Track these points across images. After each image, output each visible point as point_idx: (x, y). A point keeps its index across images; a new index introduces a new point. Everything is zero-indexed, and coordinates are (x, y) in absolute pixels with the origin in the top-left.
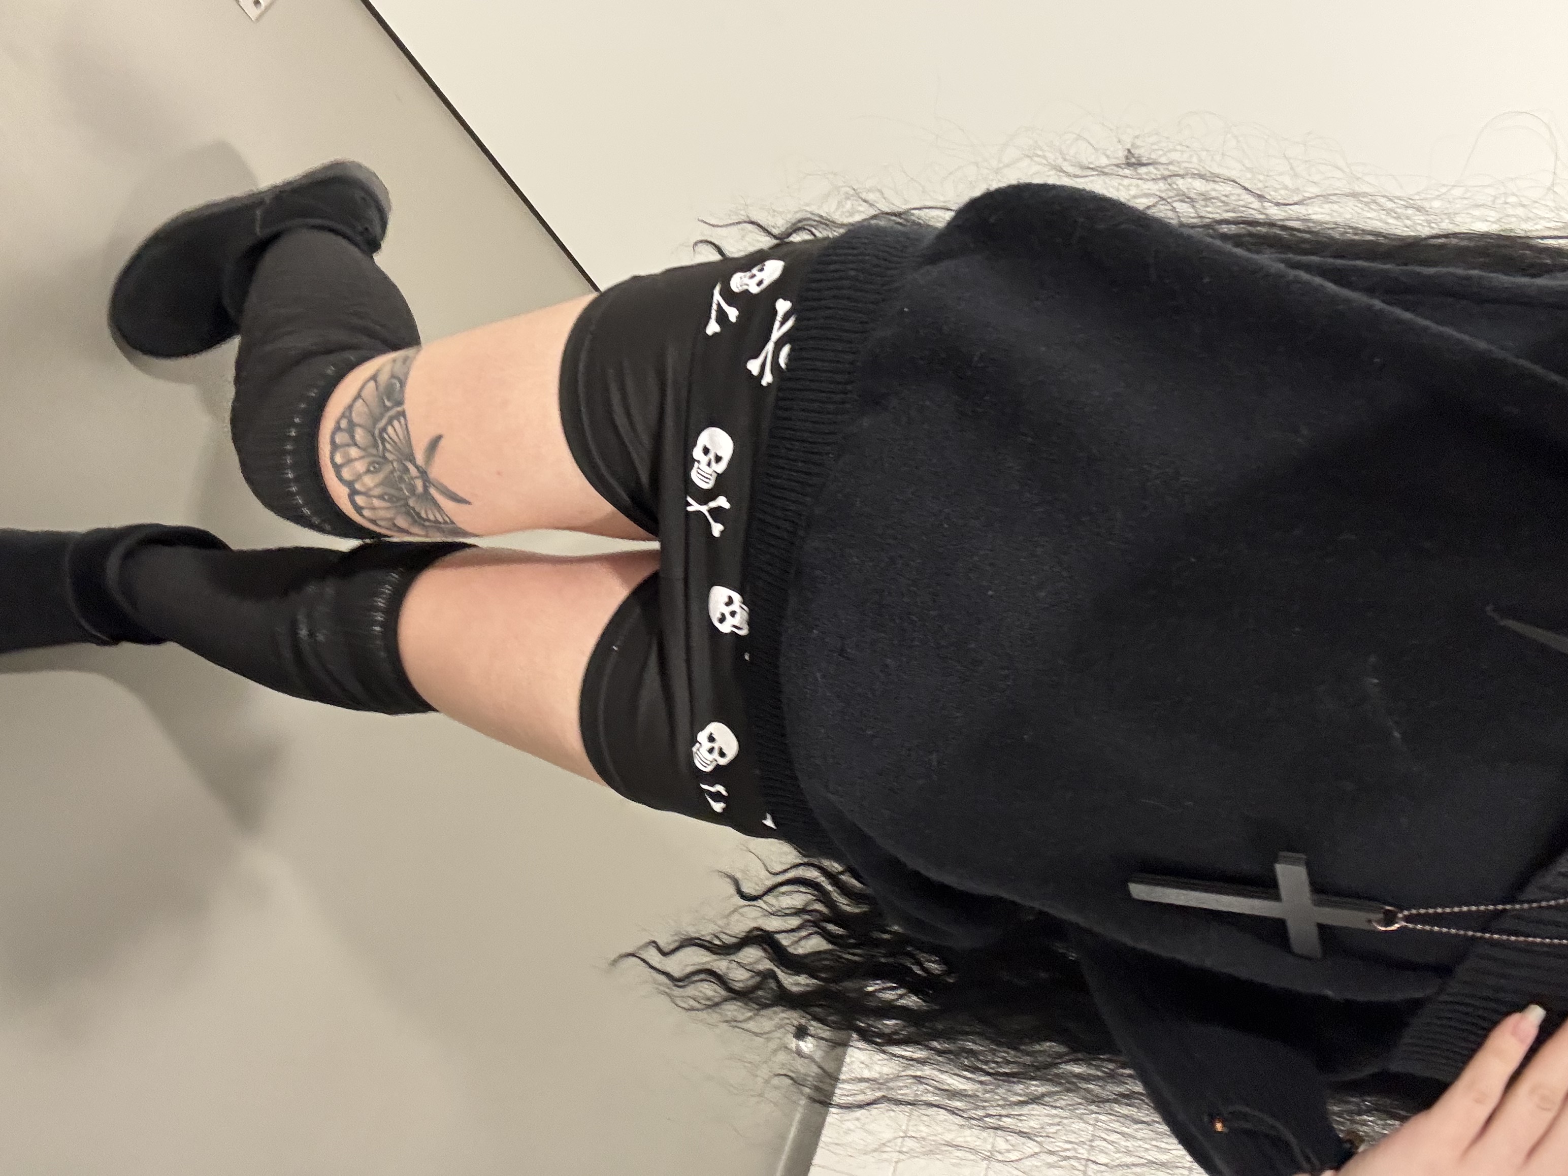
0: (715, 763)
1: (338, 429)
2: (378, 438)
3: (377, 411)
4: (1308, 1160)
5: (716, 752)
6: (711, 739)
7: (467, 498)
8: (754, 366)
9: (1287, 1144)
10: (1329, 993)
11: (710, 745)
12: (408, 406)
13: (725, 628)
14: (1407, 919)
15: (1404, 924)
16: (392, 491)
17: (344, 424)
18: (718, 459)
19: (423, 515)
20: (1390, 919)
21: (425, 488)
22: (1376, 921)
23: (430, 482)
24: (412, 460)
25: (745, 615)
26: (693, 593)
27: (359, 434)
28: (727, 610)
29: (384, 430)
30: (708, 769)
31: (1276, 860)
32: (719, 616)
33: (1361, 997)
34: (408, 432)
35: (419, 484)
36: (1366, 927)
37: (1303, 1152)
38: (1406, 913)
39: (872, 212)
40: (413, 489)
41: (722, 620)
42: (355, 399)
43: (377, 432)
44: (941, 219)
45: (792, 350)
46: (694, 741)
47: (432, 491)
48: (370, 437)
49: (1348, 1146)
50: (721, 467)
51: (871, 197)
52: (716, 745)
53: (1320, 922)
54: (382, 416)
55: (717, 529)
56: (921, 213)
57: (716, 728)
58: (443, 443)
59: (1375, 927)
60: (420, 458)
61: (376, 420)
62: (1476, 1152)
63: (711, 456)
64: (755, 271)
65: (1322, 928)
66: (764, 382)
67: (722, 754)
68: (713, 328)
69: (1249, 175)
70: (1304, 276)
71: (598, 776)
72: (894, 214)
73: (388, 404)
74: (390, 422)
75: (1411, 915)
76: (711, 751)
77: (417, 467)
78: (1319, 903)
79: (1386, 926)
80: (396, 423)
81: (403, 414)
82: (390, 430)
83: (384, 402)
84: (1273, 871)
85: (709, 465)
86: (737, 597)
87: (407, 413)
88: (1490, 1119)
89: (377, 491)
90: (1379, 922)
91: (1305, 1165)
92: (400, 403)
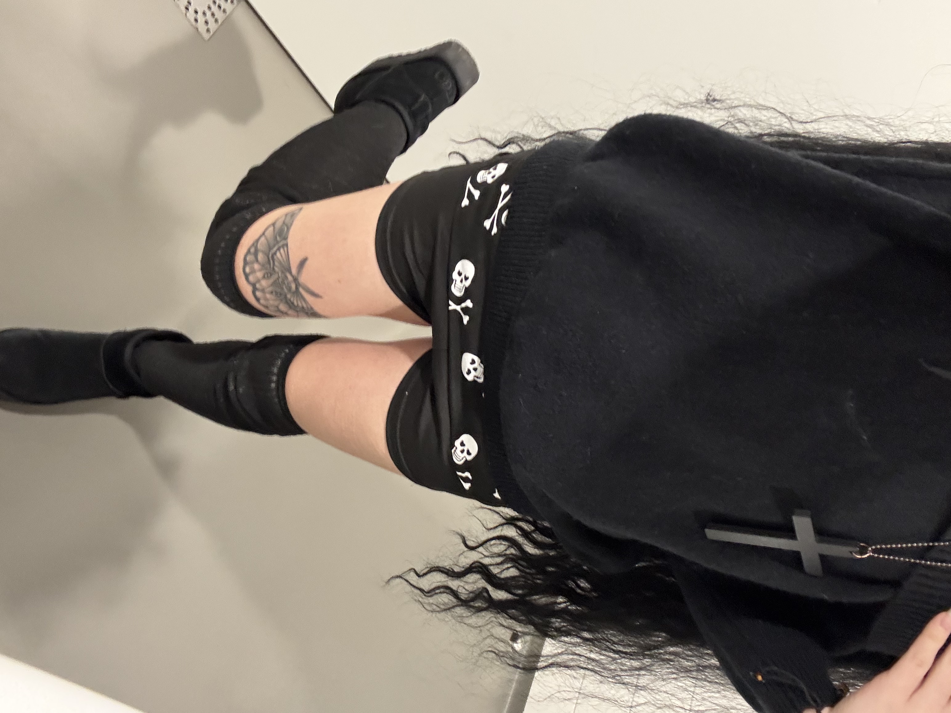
0: (464, 459)
1: (249, 252)
2: (270, 258)
3: (272, 242)
4: (815, 701)
5: (465, 452)
6: (462, 444)
7: (320, 294)
8: (487, 224)
9: (802, 692)
10: (826, 597)
11: (462, 448)
12: (290, 241)
13: (470, 378)
14: (874, 551)
15: (871, 554)
16: (279, 290)
17: (252, 250)
18: (466, 278)
19: (295, 303)
20: (863, 551)
21: (297, 288)
22: (854, 553)
23: (299, 284)
24: (291, 273)
25: (482, 370)
26: (452, 356)
27: (260, 256)
28: (471, 367)
29: (275, 253)
30: (460, 463)
31: (793, 514)
32: (467, 370)
33: (845, 600)
34: (288, 255)
35: (293, 286)
36: (849, 555)
37: (811, 696)
38: (874, 547)
39: (553, 132)
40: (290, 289)
41: (469, 372)
42: (261, 236)
43: (270, 255)
44: (597, 136)
45: (509, 212)
46: (452, 445)
47: (301, 290)
48: (266, 257)
49: (839, 693)
50: (468, 283)
51: (553, 123)
52: (466, 449)
53: (820, 553)
54: (274, 246)
55: (466, 319)
56: (585, 132)
57: (466, 438)
58: (308, 263)
59: (855, 556)
60: (294, 271)
61: (270, 248)
62: (917, 696)
63: (463, 276)
64: (491, 170)
65: (823, 558)
66: (493, 233)
67: (469, 453)
68: (465, 202)
69: (781, 105)
70: (813, 163)
71: (398, 471)
72: (567, 133)
73: (278, 238)
74: (279, 249)
75: (876, 549)
76: (462, 451)
77: (293, 276)
78: (820, 541)
79: (861, 555)
80: (282, 250)
81: (287, 245)
82: (278, 254)
83: (276, 238)
84: (791, 521)
85: (461, 281)
86: (476, 359)
87: (289, 245)
88: (926, 676)
89: (270, 289)
90: (856, 553)
91: (814, 704)
92: (286, 238)
